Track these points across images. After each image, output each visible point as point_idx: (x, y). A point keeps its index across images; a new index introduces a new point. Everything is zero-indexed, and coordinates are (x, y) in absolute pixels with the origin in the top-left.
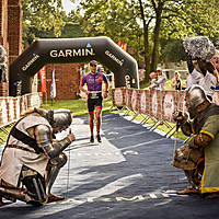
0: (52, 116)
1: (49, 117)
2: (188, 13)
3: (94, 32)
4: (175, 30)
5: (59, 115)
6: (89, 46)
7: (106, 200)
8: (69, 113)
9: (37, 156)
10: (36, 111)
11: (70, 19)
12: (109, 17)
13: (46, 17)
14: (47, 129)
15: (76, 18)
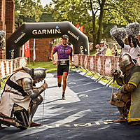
0: (33, 72)
1: (32, 73)
2: (121, 7)
3: (60, 19)
4: (112, 18)
5: (38, 72)
6: (57, 27)
7: (68, 125)
8: (44, 71)
9: (23, 97)
10: (23, 69)
11: (45, 10)
12: (71, 9)
13: (30, 9)
14: (30, 81)
15: (49, 10)
